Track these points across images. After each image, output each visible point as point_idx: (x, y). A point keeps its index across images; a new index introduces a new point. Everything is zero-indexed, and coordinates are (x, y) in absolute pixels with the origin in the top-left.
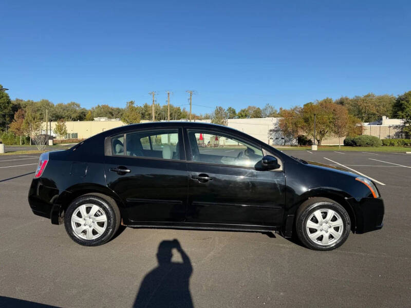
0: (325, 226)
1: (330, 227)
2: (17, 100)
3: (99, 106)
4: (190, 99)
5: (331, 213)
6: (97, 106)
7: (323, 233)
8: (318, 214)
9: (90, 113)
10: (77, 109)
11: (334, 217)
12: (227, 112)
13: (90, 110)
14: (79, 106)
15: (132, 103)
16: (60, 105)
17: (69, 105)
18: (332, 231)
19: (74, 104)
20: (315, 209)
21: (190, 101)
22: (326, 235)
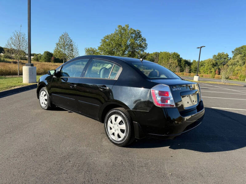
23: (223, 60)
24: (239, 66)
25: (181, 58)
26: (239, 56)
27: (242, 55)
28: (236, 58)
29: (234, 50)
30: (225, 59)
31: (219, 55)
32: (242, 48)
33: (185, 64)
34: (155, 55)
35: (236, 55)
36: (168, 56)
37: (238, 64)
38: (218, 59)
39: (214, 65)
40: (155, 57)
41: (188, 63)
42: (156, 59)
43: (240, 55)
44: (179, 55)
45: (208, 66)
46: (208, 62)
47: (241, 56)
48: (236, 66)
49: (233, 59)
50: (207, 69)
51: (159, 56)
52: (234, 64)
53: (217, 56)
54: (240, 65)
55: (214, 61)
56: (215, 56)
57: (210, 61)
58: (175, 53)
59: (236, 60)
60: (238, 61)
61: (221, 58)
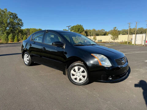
0: (78, 74)
1: (81, 75)
2: (86, 30)
3: (111, 30)
5: (82, 69)
7: (77, 77)
8: (76, 68)
9: (108, 33)
11: (84, 71)
14: (104, 30)
15: (115, 28)
16: (98, 30)
17: (101, 30)
18: (81, 77)
19: (103, 30)
20: (75, 66)
22: (78, 79)
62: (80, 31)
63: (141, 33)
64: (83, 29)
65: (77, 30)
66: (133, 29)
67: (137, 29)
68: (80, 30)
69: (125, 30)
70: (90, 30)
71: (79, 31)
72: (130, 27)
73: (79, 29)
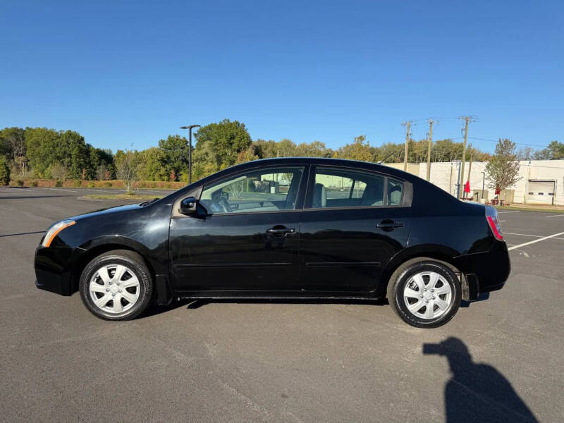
2: (259, 141)
3: (348, 146)
4: (466, 129)
6: (345, 145)
9: (336, 154)
10: (322, 150)
12: (549, 149)
13: (336, 151)
14: (323, 146)
15: (361, 138)
16: (303, 146)
17: (313, 145)
19: (318, 143)
21: (464, 133)
23: (178, 152)
24: (210, 163)
25: (88, 145)
26: (207, 144)
27: (213, 143)
28: (204, 148)
29: (197, 132)
30: (182, 148)
31: (171, 140)
32: (210, 129)
33: (100, 159)
34: (11, 134)
35: (201, 142)
36: (53, 140)
37: (207, 158)
38: (170, 149)
39: (165, 161)
40: (12, 139)
41: (106, 158)
42: (16, 145)
43: (209, 142)
44: (83, 139)
45: (153, 163)
46: (152, 155)
47: (211, 144)
48: (205, 162)
49: (199, 150)
50: (151, 171)
51: (24, 139)
52: (202, 160)
53: (168, 142)
54: (212, 162)
55: (162, 153)
56: (163, 142)
57: (154, 152)
58: (70, 134)
59: (203, 151)
60: (207, 154)
61: (175, 147)
62: (235, 146)
63: (447, 158)
64: (248, 137)
65: (224, 140)
66: (421, 142)
67: (434, 144)
68: (236, 141)
69: (394, 146)
70: (273, 144)
71: (231, 144)
72: (410, 137)
73: (233, 137)
